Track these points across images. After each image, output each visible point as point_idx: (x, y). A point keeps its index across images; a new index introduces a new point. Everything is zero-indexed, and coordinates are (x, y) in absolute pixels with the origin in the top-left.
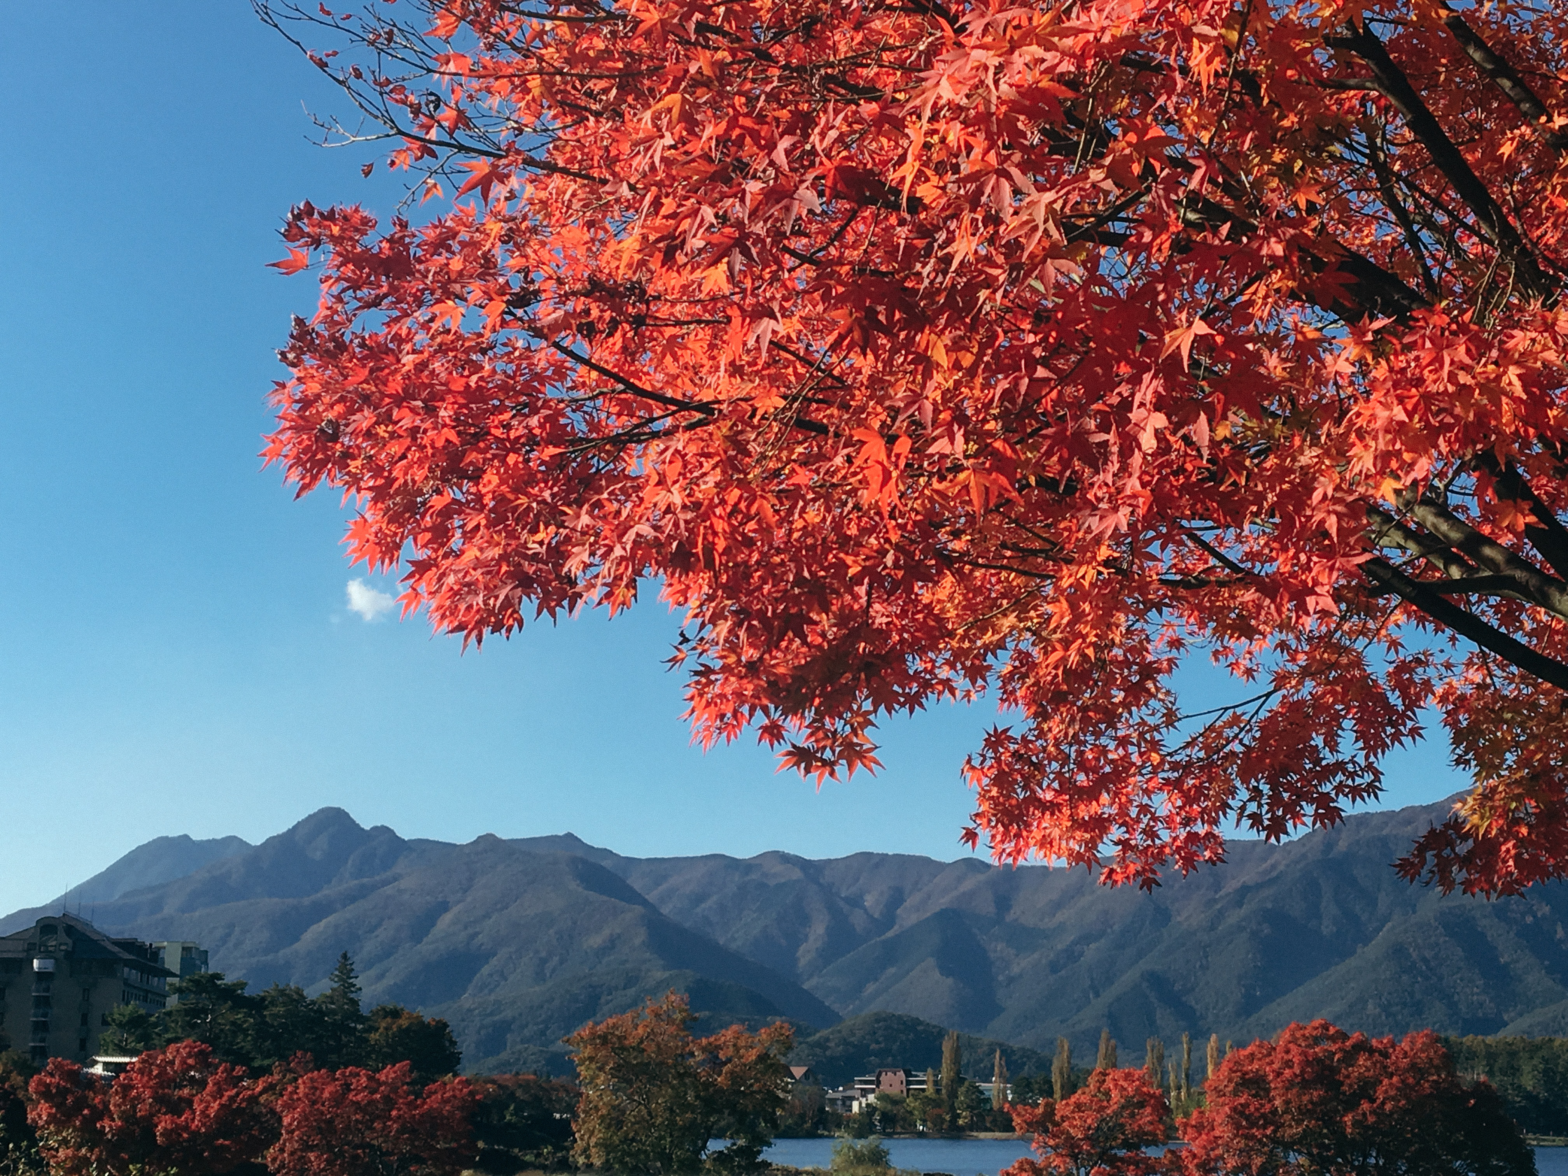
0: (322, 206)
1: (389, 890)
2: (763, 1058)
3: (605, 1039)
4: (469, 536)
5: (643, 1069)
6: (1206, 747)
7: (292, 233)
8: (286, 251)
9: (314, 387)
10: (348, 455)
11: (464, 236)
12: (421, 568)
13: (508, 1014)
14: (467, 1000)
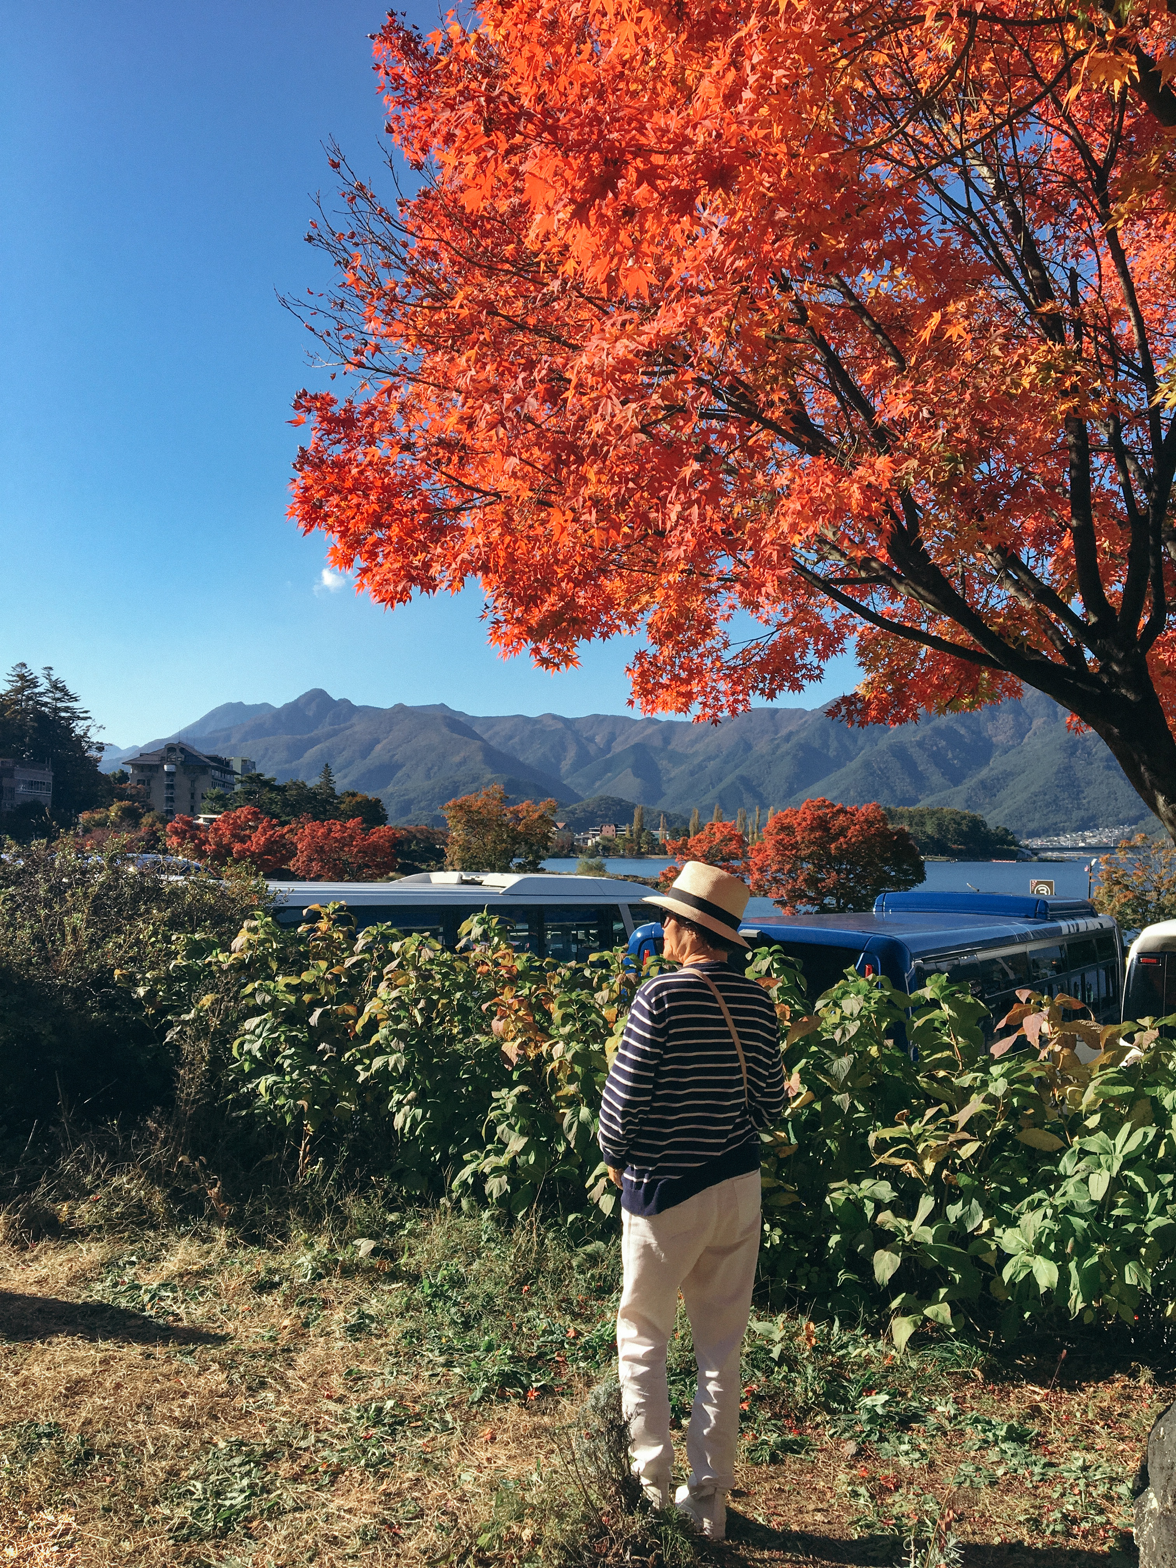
0: (311, 392)
1: (348, 732)
2: (541, 817)
3: (461, 807)
4: (386, 556)
5: (480, 822)
6: (743, 659)
7: (297, 406)
8: (293, 415)
9: (310, 482)
10: (327, 515)
11: (380, 408)
12: (364, 571)
13: (412, 795)
14: (390, 789)
